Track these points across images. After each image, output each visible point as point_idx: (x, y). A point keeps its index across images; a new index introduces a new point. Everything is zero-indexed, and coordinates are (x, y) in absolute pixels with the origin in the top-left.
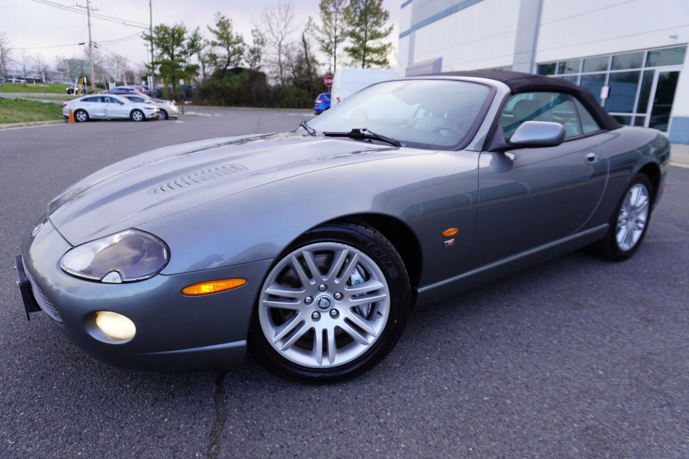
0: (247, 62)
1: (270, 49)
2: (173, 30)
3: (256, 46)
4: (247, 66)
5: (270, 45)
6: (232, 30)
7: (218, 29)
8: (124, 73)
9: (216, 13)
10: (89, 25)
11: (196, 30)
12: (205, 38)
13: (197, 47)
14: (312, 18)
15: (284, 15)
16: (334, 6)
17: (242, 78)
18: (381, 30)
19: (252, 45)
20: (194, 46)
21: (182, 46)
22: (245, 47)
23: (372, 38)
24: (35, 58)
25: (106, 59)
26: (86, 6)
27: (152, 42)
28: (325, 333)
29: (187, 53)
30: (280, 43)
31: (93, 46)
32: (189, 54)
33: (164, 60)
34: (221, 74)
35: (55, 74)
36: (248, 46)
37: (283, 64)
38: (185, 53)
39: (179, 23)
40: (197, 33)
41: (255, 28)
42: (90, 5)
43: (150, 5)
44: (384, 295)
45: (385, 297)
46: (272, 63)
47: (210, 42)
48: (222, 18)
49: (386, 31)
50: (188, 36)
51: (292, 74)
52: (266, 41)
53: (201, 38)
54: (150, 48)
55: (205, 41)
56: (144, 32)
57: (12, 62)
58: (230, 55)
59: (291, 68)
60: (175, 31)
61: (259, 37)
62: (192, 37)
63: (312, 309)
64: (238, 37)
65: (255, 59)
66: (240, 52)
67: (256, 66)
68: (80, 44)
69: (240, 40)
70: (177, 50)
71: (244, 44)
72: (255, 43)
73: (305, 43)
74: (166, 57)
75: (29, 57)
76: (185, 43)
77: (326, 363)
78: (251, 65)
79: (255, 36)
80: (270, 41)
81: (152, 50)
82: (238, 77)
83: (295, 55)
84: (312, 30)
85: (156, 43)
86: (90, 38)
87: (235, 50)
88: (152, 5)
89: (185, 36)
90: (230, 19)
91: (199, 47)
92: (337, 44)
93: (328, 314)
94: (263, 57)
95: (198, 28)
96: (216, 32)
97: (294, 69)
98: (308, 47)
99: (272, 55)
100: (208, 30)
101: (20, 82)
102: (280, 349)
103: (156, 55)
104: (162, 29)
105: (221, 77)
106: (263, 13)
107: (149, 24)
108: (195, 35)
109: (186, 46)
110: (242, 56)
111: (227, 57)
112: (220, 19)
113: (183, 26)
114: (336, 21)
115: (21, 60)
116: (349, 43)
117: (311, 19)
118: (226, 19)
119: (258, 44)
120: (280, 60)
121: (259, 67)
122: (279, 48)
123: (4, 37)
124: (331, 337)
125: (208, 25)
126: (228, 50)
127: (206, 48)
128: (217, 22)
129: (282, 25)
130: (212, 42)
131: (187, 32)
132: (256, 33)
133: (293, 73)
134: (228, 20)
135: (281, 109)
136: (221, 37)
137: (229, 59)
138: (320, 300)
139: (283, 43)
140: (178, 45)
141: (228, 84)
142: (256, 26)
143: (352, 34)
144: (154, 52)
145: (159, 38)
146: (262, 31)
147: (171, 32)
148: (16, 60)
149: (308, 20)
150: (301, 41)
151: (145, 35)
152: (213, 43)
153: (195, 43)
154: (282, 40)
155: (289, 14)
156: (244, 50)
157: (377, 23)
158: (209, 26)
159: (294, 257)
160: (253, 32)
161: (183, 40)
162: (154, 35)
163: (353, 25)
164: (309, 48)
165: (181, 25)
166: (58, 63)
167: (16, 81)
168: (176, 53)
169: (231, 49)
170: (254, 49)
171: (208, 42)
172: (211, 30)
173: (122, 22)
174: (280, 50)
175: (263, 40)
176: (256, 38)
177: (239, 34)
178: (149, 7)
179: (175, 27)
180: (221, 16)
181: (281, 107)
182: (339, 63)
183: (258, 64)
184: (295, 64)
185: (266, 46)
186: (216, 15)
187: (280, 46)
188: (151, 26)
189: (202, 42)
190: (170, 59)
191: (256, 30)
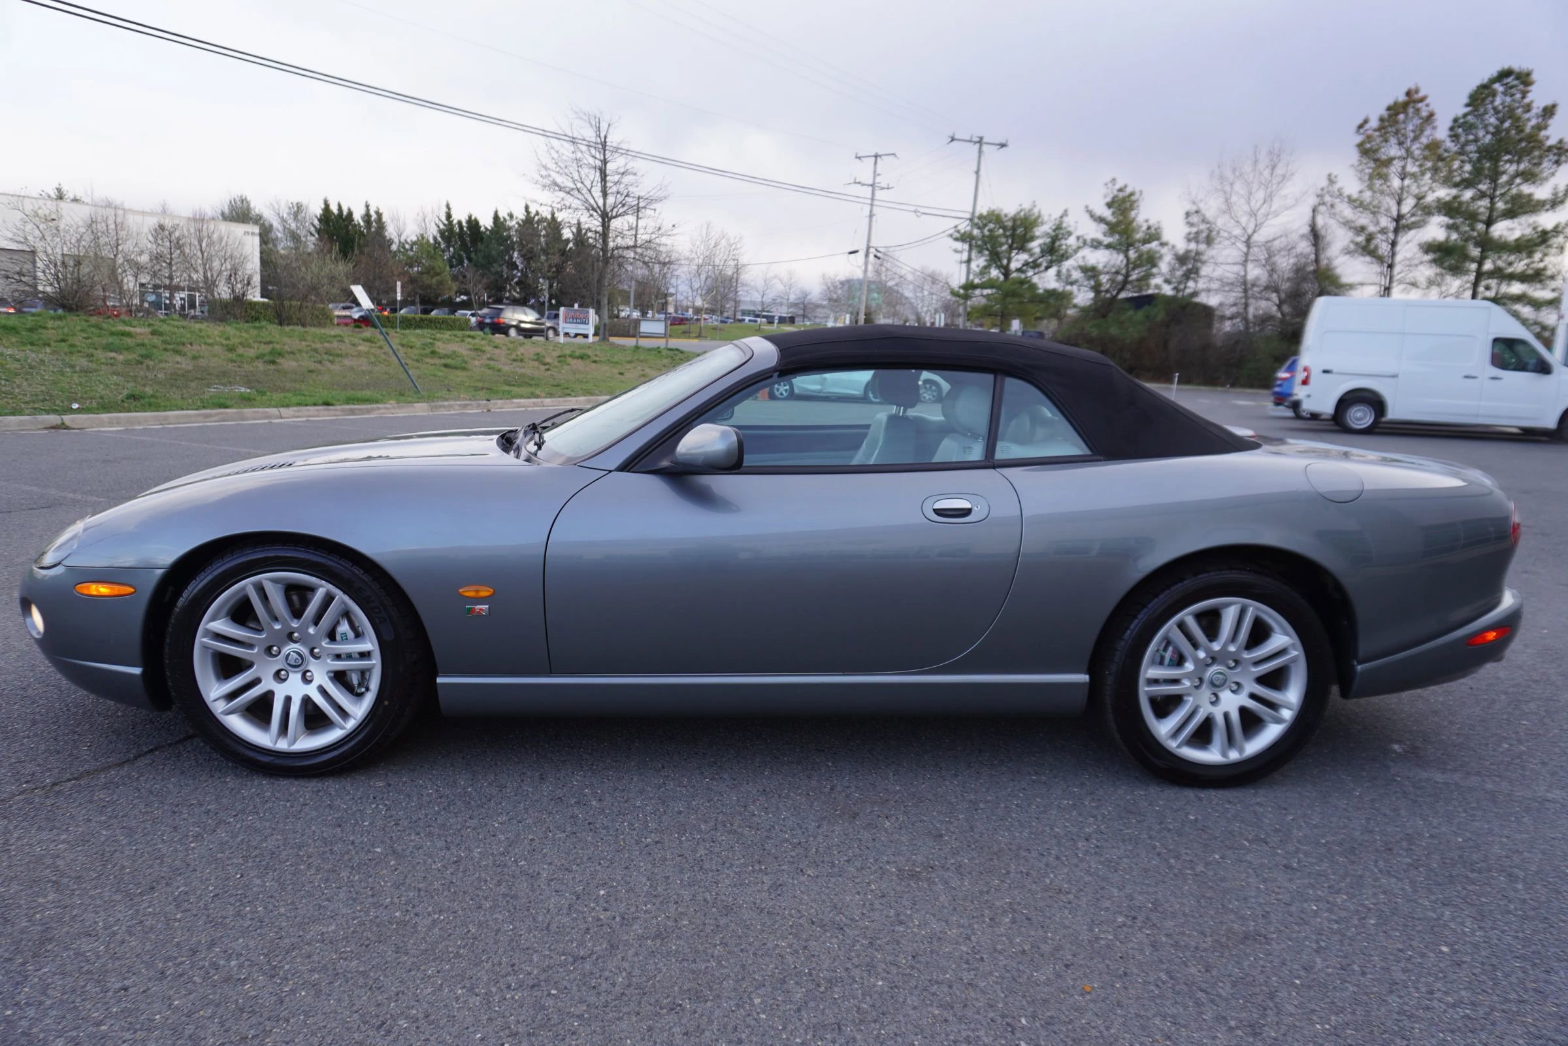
0: (1167, 281)
1: (1225, 252)
2: (1014, 219)
3: (1193, 246)
4: (1168, 290)
5: (1227, 242)
6: (1136, 215)
7: (1107, 214)
8: (940, 303)
9: (1109, 179)
10: (871, 216)
11: (1061, 217)
12: (1079, 233)
13: (1061, 252)
14: (1336, 177)
15: (1267, 173)
16: (1400, 144)
17: (1147, 317)
18: (1541, 192)
19: (1181, 246)
20: (1054, 252)
21: (1029, 251)
22: (1164, 250)
23: (1510, 214)
24: (785, 280)
25: (910, 277)
26: (871, 182)
27: (971, 246)
28: (288, 700)
29: (1038, 266)
30: (1249, 237)
31: (871, 257)
32: (1042, 268)
33: (990, 280)
34: (1104, 307)
35: (818, 306)
36: (1173, 247)
37: (1253, 285)
38: (1035, 265)
39: (1027, 206)
40: (1061, 223)
41: (1194, 208)
42: (878, 179)
43: (977, 172)
44: (374, 662)
45: (374, 665)
46: (1226, 285)
47: (1089, 241)
48: (1120, 190)
49: (1555, 194)
50: (1043, 231)
51: (1275, 308)
52: (1218, 232)
53: (1070, 234)
54: (965, 256)
55: (1078, 238)
56: (956, 227)
57: (745, 288)
58: (1131, 265)
59: (1274, 296)
60: (1019, 222)
61: (1203, 227)
62: (1050, 231)
63: (277, 664)
64: (1149, 228)
65: (1187, 276)
66: (1152, 260)
67: (1188, 291)
68: (851, 253)
69: (1153, 235)
70: (1018, 260)
71: (1163, 244)
72: (1189, 240)
73: (1315, 236)
74: (995, 273)
75: (775, 277)
76: (1035, 246)
77: (282, 745)
78: (1176, 289)
79: (1191, 225)
80: (1226, 235)
81: (969, 261)
82: (1140, 315)
83: (1285, 263)
84: (1332, 206)
85: (977, 246)
86: (869, 241)
87: (1140, 257)
88: (982, 172)
89: (1038, 231)
90: (1137, 190)
91: (1066, 251)
92: (1400, 234)
93: (299, 676)
94: (1205, 270)
95: (1065, 213)
96: (1101, 220)
97: (1283, 296)
98: (1321, 245)
99: (1227, 267)
100: (1087, 216)
101: (756, 321)
102: (220, 711)
103: (977, 270)
104: (994, 218)
105: (1104, 316)
106: (1213, 172)
107: (971, 210)
108: (1058, 227)
109: (1037, 250)
110: (1155, 270)
111: (1124, 271)
112: (1116, 193)
113: (1036, 211)
114: (1402, 179)
115: (760, 283)
116: (1436, 230)
117: (1331, 180)
118: (1129, 190)
119: (1197, 242)
120: (1245, 276)
121: (1195, 294)
122: (1245, 249)
123: (738, 246)
124: (295, 709)
125: (1087, 207)
126: (1127, 257)
127: (1081, 254)
128: (1109, 199)
129: (1260, 195)
130: (1093, 240)
131: (1042, 223)
132: (1195, 219)
133: (1279, 306)
134: (1132, 194)
135: (1231, 390)
136: (1112, 228)
137: (1127, 276)
138: (289, 654)
139: (1259, 238)
140: (1022, 248)
141: (1114, 331)
142: (1194, 203)
143: (1448, 208)
144: (973, 265)
145: (984, 236)
146: (1210, 214)
147: (1010, 224)
148: (753, 284)
149: (1324, 183)
150: (1306, 230)
151: (958, 232)
152: (1095, 243)
153: (1057, 244)
154: (1254, 232)
155: (1280, 171)
156: (1161, 257)
157: (1529, 176)
158: (1090, 208)
159: (251, 587)
160: (1188, 214)
161: (1032, 239)
162: (976, 232)
163: (1456, 185)
164: (1323, 249)
165: (1030, 211)
166: (825, 287)
167: (750, 321)
168: (1014, 265)
169: (1132, 254)
170: (1188, 252)
171: (1085, 243)
172: (1092, 216)
173: (913, 209)
174: (1247, 254)
175: (1210, 230)
176: (1194, 230)
177: (1153, 222)
178: (974, 176)
179: (1018, 213)
180: (1118, 186)
181: (1233, 385)
182: (1400, 282)
183: (1191, 284)
184: (1285, 286)
185: (1216, 246)
186: (1106, 184)
187: (1248, 243)
188: (973, 213)
189: (1072, 241)
190: (1002, 278)
191: (1197, 212)
